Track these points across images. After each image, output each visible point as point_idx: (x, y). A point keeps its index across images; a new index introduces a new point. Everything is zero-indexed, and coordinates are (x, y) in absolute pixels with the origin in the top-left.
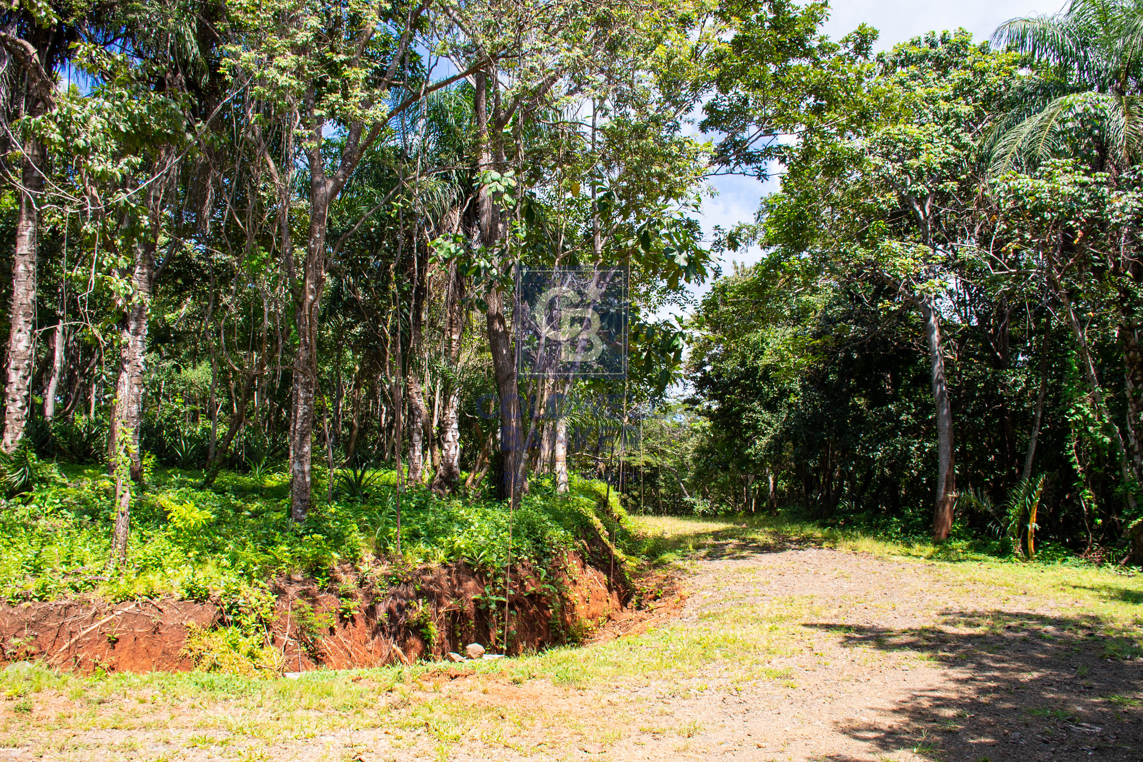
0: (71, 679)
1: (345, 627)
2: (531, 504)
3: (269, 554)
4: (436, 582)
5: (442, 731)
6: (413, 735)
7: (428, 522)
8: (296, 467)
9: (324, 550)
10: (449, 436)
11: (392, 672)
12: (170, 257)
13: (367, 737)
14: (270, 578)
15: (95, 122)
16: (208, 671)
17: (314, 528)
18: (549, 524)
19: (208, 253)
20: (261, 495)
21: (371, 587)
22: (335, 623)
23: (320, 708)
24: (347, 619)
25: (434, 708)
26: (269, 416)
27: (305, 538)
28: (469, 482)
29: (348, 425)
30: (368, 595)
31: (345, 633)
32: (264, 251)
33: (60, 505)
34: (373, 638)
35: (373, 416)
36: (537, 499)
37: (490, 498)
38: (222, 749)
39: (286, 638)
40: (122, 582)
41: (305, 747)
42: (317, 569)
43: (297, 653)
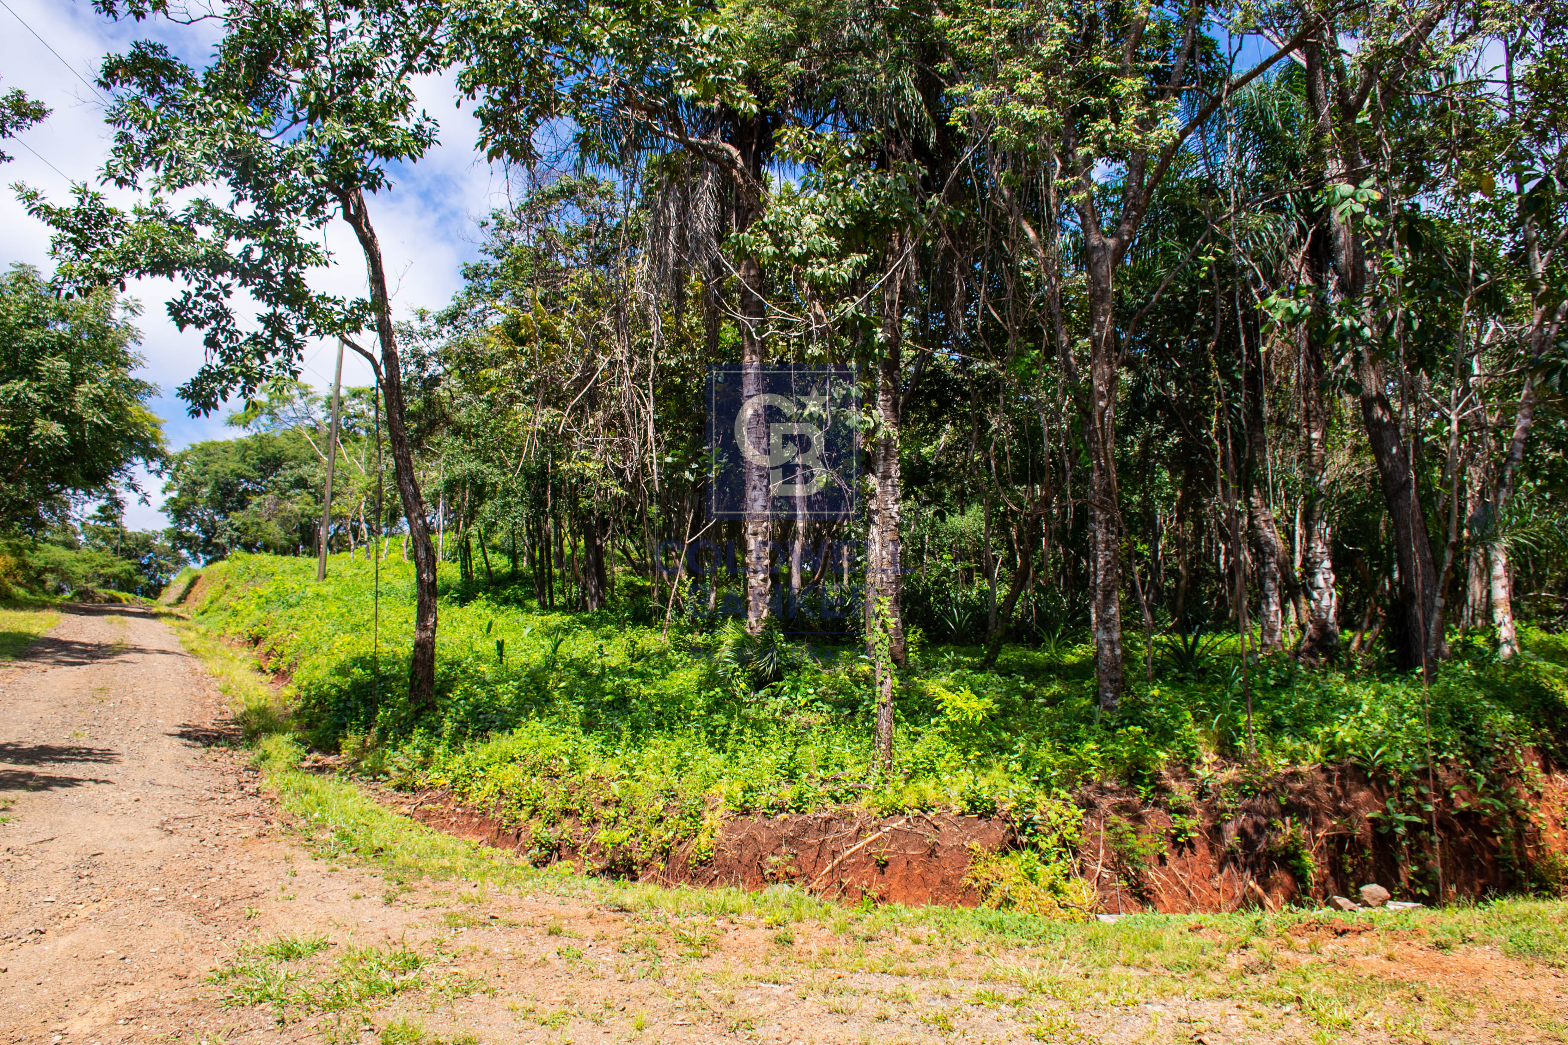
0: (835, 908)
1: (1180, 854)
2: (1454, 675)
3: (1071, 754)
4: (1309, 791)
5: (1322, 1010)
6: (1279, 1013)
7: (1294, 705)
8: (1102, 635)
9: (1145, 747)
10: (1320, 580)
11: (1245, 921)
12: (919, 375)
13: (1211, 1011)
14: (1075, 787)
15: (810, 222)
16: (998, 907)
17: (1131, 718)
18: (1486, 703)
19: (965, 363)
20: (1059, 675)
21: (1215, 799)
22: (1165, 850)
23: (1144, 965)
24: (1183, 844)
25: (1309, 976)
26: (1063, 569)
27: (1119, 731)
28: (1355, 645)
29: (1172, 573)
30: (1210, 810)
31: (1180, 863)
32: (1034, 349)
33: (814, 697)
34: (1221, 871)
35: (1207, 557)
36: (1465, 666)
37: (1388, 668)
38: (1015, 1010)
39: (1099, 868)
40: (889, 791)
41: (1125, 1018)
42: (1137, 774)
43: (1114, 888)
